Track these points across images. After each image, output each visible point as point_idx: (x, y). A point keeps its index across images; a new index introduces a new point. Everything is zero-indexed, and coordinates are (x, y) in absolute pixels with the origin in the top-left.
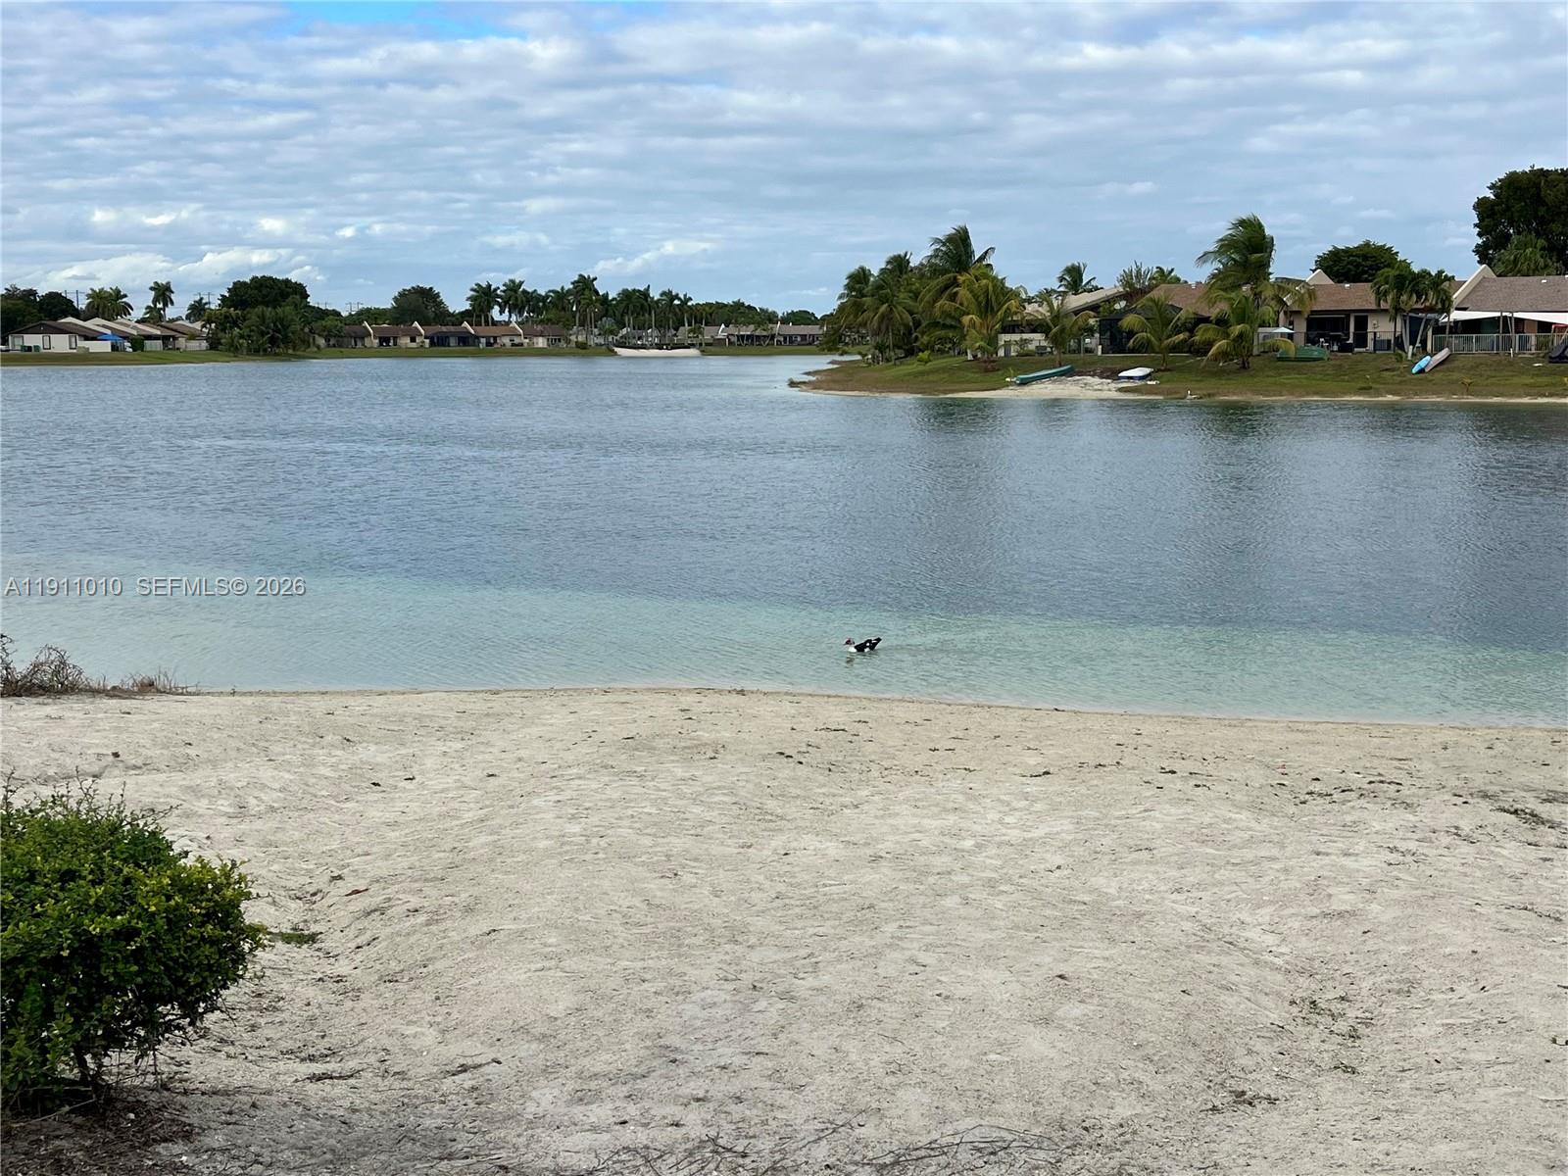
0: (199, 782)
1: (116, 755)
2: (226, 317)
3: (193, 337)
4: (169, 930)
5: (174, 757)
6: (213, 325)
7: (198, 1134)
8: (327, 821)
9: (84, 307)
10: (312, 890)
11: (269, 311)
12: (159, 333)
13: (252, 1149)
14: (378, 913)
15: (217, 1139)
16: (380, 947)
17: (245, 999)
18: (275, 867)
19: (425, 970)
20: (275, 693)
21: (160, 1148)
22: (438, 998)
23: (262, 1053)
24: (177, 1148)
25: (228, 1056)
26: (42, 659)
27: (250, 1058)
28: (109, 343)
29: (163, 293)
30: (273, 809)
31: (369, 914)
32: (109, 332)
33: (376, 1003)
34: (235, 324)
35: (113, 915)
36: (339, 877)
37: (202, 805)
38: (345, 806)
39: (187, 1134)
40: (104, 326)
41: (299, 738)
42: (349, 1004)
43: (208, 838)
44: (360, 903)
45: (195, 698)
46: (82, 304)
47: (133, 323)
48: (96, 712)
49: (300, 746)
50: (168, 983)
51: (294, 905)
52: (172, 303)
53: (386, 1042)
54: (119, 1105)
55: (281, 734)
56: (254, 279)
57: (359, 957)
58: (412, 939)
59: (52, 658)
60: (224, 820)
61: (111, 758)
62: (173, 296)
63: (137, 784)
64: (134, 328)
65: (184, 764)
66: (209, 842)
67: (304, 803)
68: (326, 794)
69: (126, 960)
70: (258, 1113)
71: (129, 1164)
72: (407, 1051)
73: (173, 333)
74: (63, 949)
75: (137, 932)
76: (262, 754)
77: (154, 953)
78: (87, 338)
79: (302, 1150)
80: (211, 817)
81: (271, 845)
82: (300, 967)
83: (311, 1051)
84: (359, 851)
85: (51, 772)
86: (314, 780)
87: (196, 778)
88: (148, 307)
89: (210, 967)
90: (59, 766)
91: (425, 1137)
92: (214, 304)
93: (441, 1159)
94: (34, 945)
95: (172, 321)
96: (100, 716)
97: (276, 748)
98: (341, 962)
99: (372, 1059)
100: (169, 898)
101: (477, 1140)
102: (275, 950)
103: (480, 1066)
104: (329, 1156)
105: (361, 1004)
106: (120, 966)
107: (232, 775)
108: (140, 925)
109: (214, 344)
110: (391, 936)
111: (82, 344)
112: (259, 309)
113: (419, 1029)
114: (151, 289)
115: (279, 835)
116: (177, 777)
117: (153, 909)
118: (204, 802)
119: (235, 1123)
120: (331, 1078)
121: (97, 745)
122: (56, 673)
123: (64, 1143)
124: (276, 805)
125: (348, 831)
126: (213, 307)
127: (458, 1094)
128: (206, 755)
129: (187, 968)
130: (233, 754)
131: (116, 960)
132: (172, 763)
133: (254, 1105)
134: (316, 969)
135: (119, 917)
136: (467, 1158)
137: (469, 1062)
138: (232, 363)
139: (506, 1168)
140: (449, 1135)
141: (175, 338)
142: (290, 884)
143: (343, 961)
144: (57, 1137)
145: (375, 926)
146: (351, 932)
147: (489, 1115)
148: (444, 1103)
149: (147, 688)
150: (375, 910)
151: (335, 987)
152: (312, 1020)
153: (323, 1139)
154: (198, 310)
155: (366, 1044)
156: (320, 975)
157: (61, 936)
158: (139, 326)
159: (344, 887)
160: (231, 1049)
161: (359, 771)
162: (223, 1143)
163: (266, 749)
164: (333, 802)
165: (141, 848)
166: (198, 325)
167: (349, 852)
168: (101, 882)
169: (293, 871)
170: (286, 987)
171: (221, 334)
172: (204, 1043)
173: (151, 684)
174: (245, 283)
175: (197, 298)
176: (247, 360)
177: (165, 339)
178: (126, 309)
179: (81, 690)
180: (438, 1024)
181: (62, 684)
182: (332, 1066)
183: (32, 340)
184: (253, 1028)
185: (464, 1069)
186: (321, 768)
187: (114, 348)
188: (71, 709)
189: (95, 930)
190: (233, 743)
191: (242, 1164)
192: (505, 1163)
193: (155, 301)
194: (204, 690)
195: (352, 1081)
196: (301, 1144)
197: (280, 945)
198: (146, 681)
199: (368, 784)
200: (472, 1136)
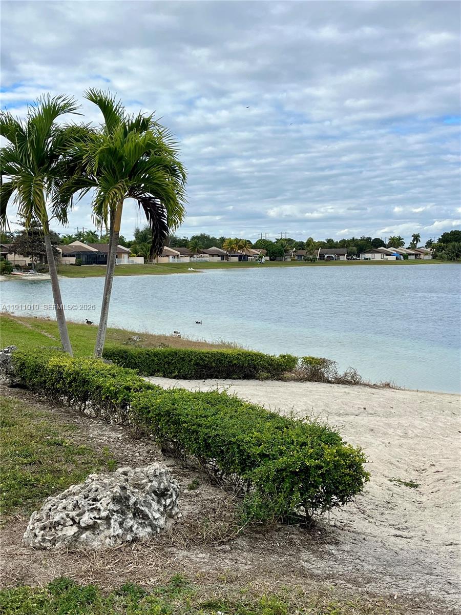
0: (391, 422)
1: (365, 409)
2: (440, 246)
3: (427, 254)
4: (335, 468)
5: (386, 412)
6: (435, 250)
7: (341, 544)
8: (437, 443)
9: (387, 243)
10: (423, 468)
11: (456, 244)
12: (414, 253)
13: (358, 554)
14: (442, 481)
15: (347, 548)
16: (440, 493)
17: (383, 503)
18: (412, 458)
19: (452, 505)
20: (434, 392)
21: (326, 546)
22: (452, 516)
23: (382, 523)
24: (332, 547)
25: (369, 522)
26: (348, 371)
27: (377, 524)
28: (395, 257)
29: (416, 238)
30: (417, 436)
31: (439, 480)
32: (395, 252)
33: (430, 514)
34: (443, 249)
35: (315, 460)
36: (434, 465)
37: (391, 431)
38: (447, 439)
39: (337, 544)
40: (394, 250)
41: (434, 410)
42: (420, 512)
43: (389, 443)
44: (438, 476)
45: (403, 391)
46: (387, 242)
47: (405, 249)
48: (362, 392)
49: (434, 414)
50: (333, 487)
51: (413, 473)
52: (420, 241)
53: (427, 528)
54: (316, 528)
55: (428, 408)
56: (452, 232)
57: (432, 495)
58: (452, 493)
59: (352, 371)
60: (398, 438)
61: (363, 409)
62: (420, 239)
63: (369, 420)
64: (405, 251)
65: (388, 415)
66: (389, 445)
67: (430, 436)
68: (439, 433)
69: (319, 476)
70: (365, 542)
71: (315, 549)
72: (433, 533)
73: (419, 253)
74: (297, 469)
75: (322, 467)
76: (419, 415)
77: (328, 476)
78: (387, 255)
79: (376, 559)
80: (393, 435)
81: (413, 449)
82: (408, 496)
83: (399, 526)
84: (445, 457)
85: (341, 412)
86: (436, 427)
87: (391, 421)
88: (411, 243)
89: (349, 485)
90: (344, 410)
91: (425, 565)
92: (436, 241)
93: (427, 574)
94: (289, 466)
95: (419, 248)
96: (363, 394)
97: (425, 413)
98: (424, 497)
99: (420, 533)
100: (335, 457)
101: (444, 571)
102: (400, 488)
103: (458, 544)
104: (385, 563)
105: (424, 513)
106: (316, 478)
107: (404, 421)
108: (323, 465)
109: (435, 257)
110: (445, 490)
111: (386, 257)
112: (453, 243)
113: (440, 526)
114: (412, 236)
115: (417, 446)
116: (384, 419)
117: (328, 460)
118: (392, 430)
119: (355, 544)
120: (402, 537)
121: (359, 404)
122: (353, 377)
123: (295, 537)
124: (419, 435)
125: (444, 448)
126: (435, 243)
127: (445, 552)
128: (397, 413)
129: (340, 484)
130: (408, 414)
131: (315, 476)
132: (385, 414)
133: (364, 539)
134: (414, 497)
135: (317, 461)
136: (437, 576)
137: (455, 542)
138: (441, 264)
139: (451, 584)
140: (434, 566)
141: (420, 255)
142: (416, 465)
143: (425, 496)
144: (293, 534)
145: (440, 485)
146: (431, 486)
147: (453, 563)
148: (438, 554)
149: (387, 385)
150: (441, 480)
151: (417, 505)
152: (405, 515)
153: (386, 557)
154: (429, 244)
155: (420, 528)
156: (414, 500)
157: (297, 464)
158: (407, 250)
159: (434, 469)
160: (371, 520)
161: (455, 426)
162: (349, 549)
163: (421, 413)
164: (441, 437)
165: (330, 438)
166: (429, 250)
167: (441, 456)
168: (312, 448)
169: (418, 461)
170: (400, 502)
171: (437, 253)
172: (363, 515)
173: (388, 385)
174: (448, 233)
175: (430, 239)
176: (447, 263)
177: (416, 255)
178: (402, 244)
179: (361, 384)
180: (448, 526)
181: (355, 381)
182: (405, 533)
183: (368, 256)
184: (382, 514)
185: (451, 544)
186: (440, 423)
187: (397, 258)
188: (353, 390)
189: (308, 464)
190: (409, 409)
191: (353, 558)
192: (451, 582)
193: (414, 241)
194: (407, 389)
195: (409, 540)
196: (377, 556)
197: (403, 486)
198: (386, 383)
199: (457, 432)
200: (443, 569)
